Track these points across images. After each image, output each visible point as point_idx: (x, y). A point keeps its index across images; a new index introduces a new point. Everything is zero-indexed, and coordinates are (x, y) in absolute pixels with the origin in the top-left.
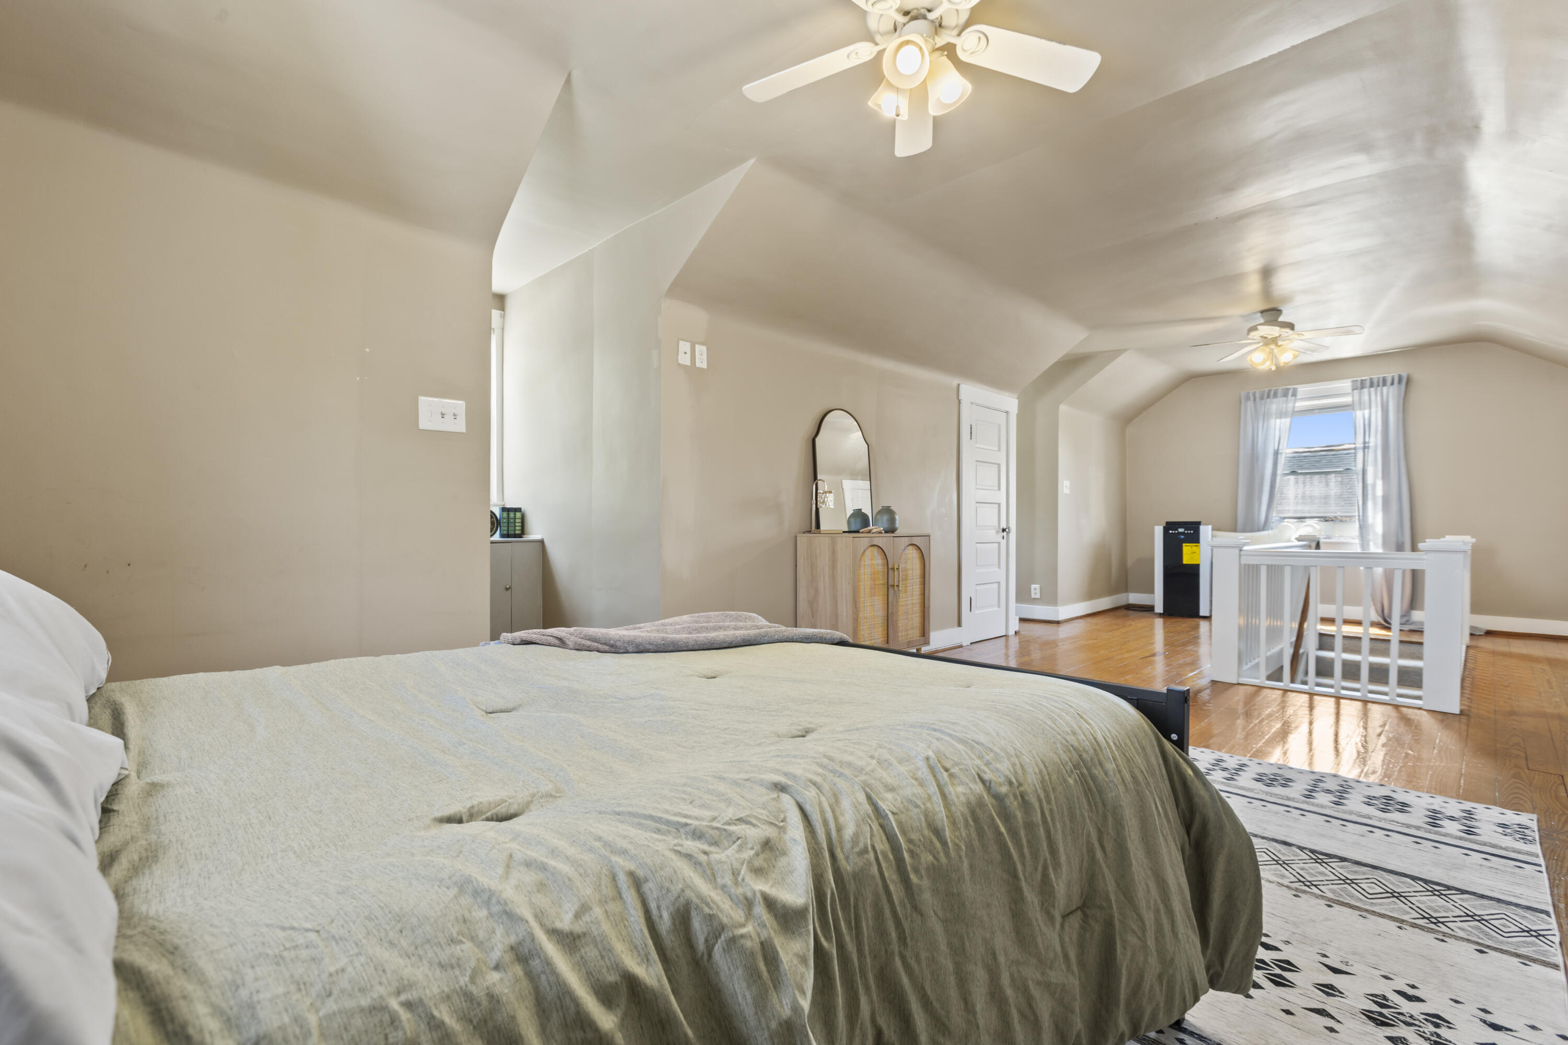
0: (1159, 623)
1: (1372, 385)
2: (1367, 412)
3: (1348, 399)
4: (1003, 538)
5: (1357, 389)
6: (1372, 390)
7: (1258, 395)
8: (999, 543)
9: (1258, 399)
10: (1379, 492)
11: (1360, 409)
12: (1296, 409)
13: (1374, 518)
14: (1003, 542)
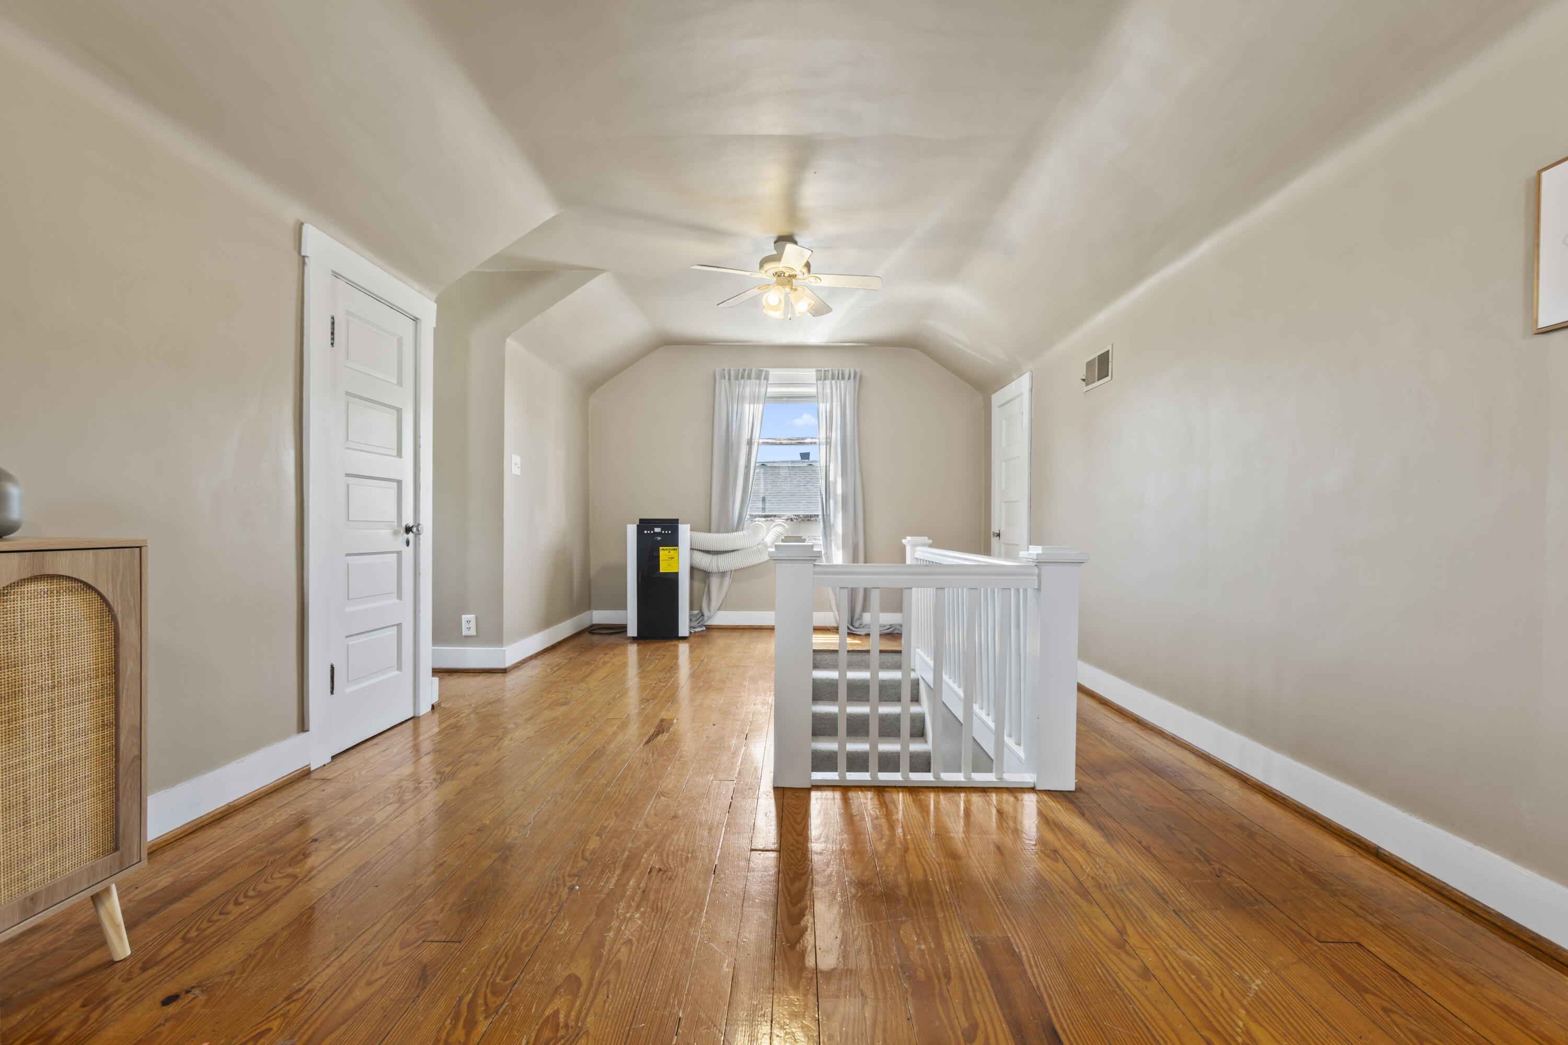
0: (633, 649)
1: (833, 378)
2: (828, 405)
3: (812, 390)
4: (408, 543)
5: (821, 380)
6: (833, 382)
7: (732, 373)
8: (399, 553)
9: (732, 378)
10: (839, 491)
11: (823, 402)
12: (768, 395)
13: (835, 517)
14: (408, 552)
